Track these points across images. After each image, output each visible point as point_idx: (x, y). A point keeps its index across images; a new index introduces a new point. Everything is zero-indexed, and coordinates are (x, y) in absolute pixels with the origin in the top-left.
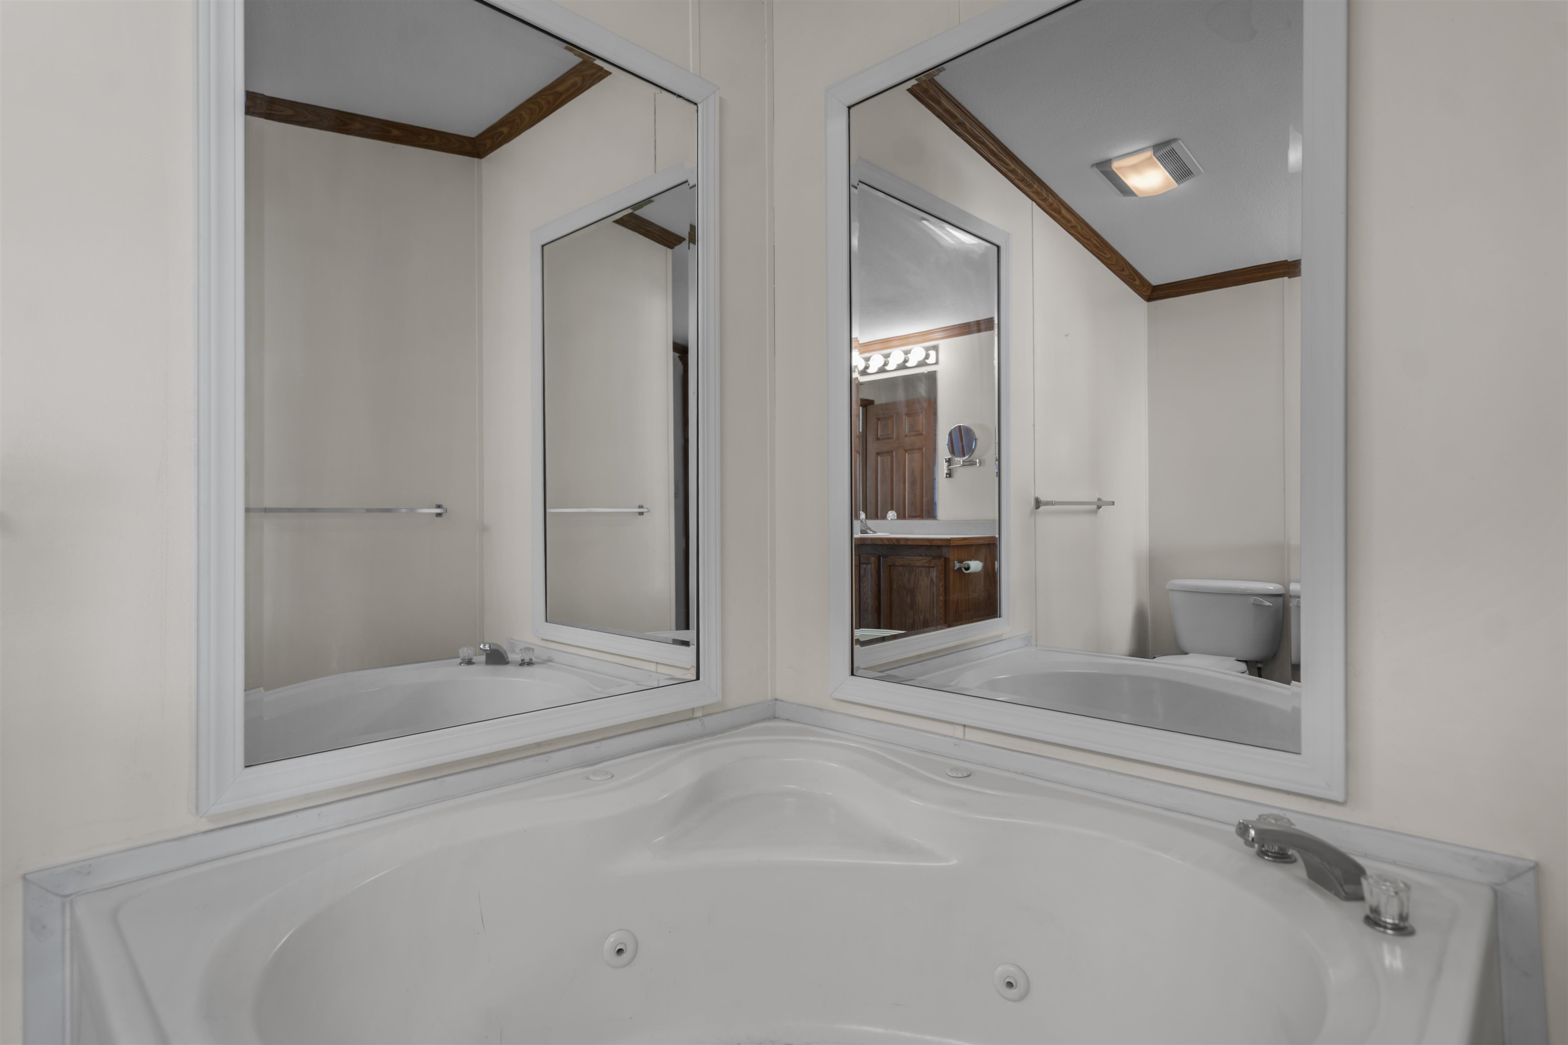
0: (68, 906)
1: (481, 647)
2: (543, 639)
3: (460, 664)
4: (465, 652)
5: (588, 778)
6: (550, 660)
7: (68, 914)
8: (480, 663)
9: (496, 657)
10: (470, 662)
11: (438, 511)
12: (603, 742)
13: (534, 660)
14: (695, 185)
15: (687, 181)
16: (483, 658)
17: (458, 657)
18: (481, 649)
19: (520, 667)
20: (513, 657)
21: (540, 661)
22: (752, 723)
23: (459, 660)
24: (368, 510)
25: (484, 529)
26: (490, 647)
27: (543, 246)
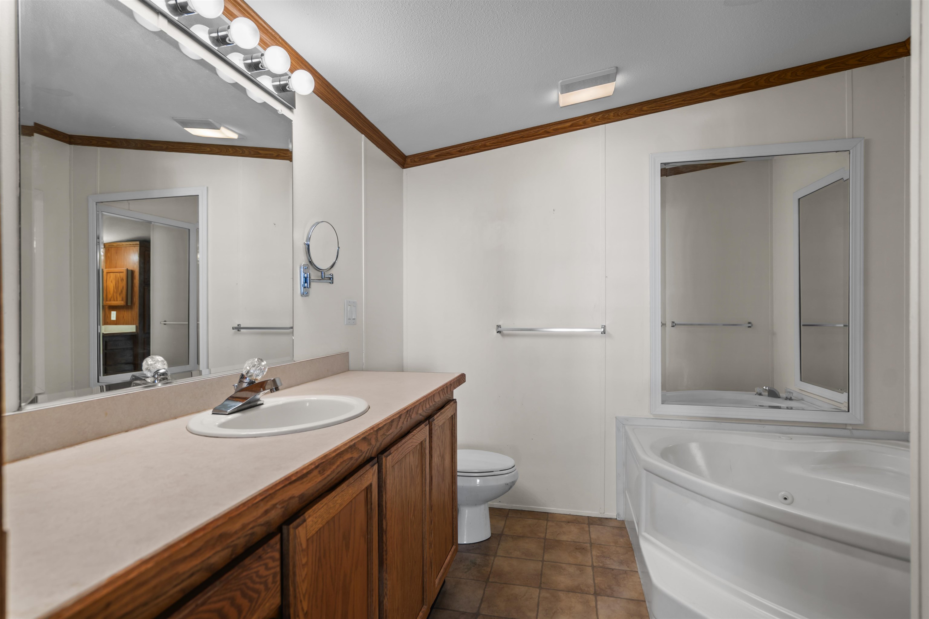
0: (624, 427)
1: (764, 388)
2: (800, 390)
3: (756, 394)
4: (758, 390)
5: (780, 437)
6: (802, 400)
7: (624, 428)
8: (765, 395)
9: (773, 394)
10: (760, 394)
11: (750, 325)
12: (791, 427)
13: (793, 398)
14: (848, 179)
15: (843, 178)
16: (767, 394)
17: (755, 391)
18: (764, 389)
19: (785, 400)
20: (783, 395)
21: (797, 399)
22: (889, 440)
23: (755, 393)
24: (724, 325)
25: (773, 334)
26: (768, 388)
27: (799, 199)
